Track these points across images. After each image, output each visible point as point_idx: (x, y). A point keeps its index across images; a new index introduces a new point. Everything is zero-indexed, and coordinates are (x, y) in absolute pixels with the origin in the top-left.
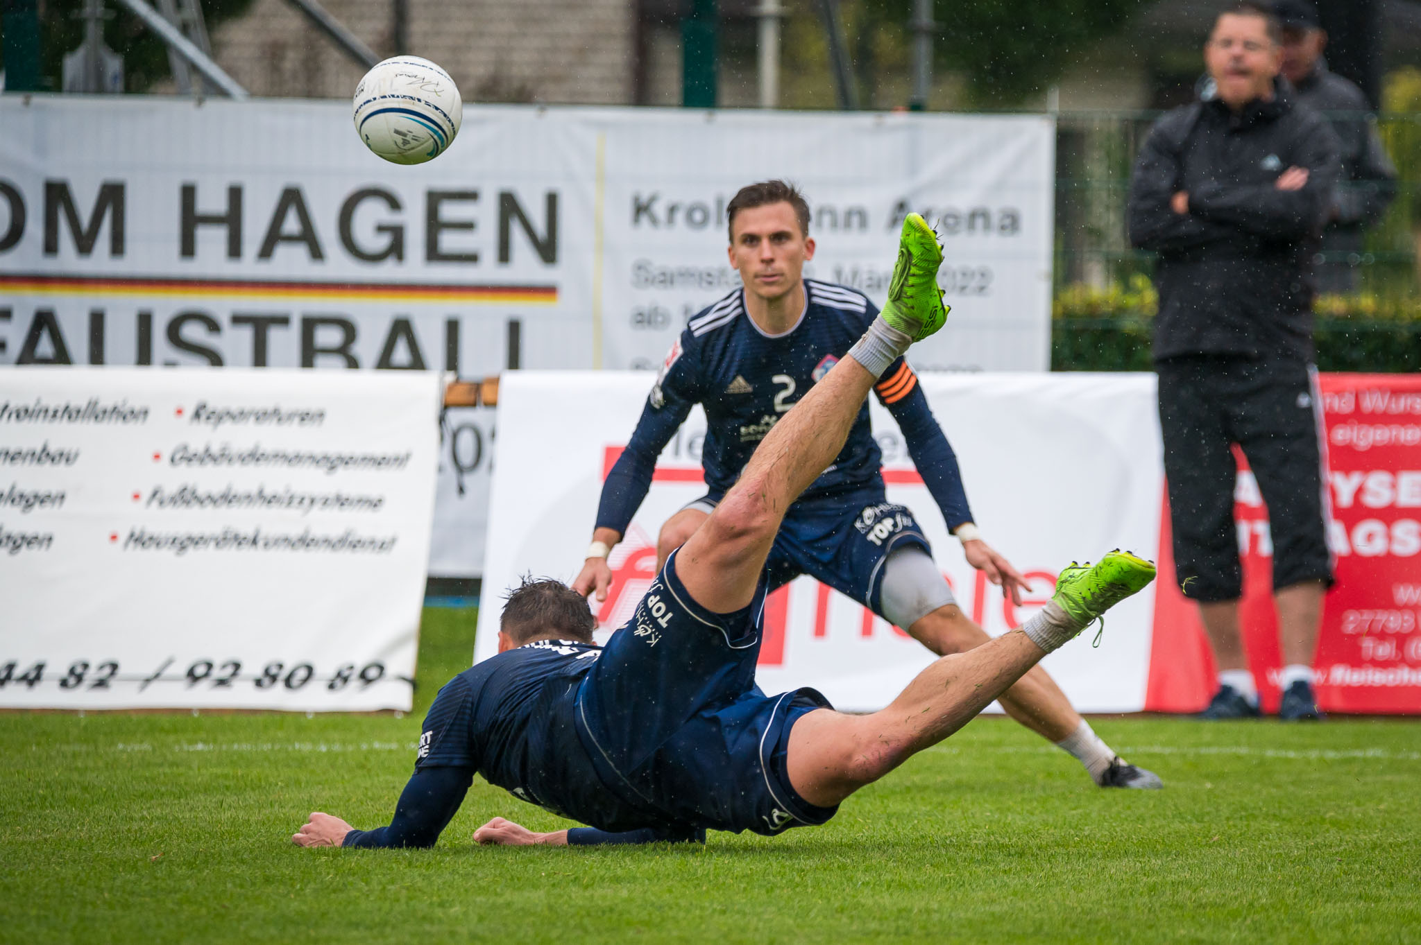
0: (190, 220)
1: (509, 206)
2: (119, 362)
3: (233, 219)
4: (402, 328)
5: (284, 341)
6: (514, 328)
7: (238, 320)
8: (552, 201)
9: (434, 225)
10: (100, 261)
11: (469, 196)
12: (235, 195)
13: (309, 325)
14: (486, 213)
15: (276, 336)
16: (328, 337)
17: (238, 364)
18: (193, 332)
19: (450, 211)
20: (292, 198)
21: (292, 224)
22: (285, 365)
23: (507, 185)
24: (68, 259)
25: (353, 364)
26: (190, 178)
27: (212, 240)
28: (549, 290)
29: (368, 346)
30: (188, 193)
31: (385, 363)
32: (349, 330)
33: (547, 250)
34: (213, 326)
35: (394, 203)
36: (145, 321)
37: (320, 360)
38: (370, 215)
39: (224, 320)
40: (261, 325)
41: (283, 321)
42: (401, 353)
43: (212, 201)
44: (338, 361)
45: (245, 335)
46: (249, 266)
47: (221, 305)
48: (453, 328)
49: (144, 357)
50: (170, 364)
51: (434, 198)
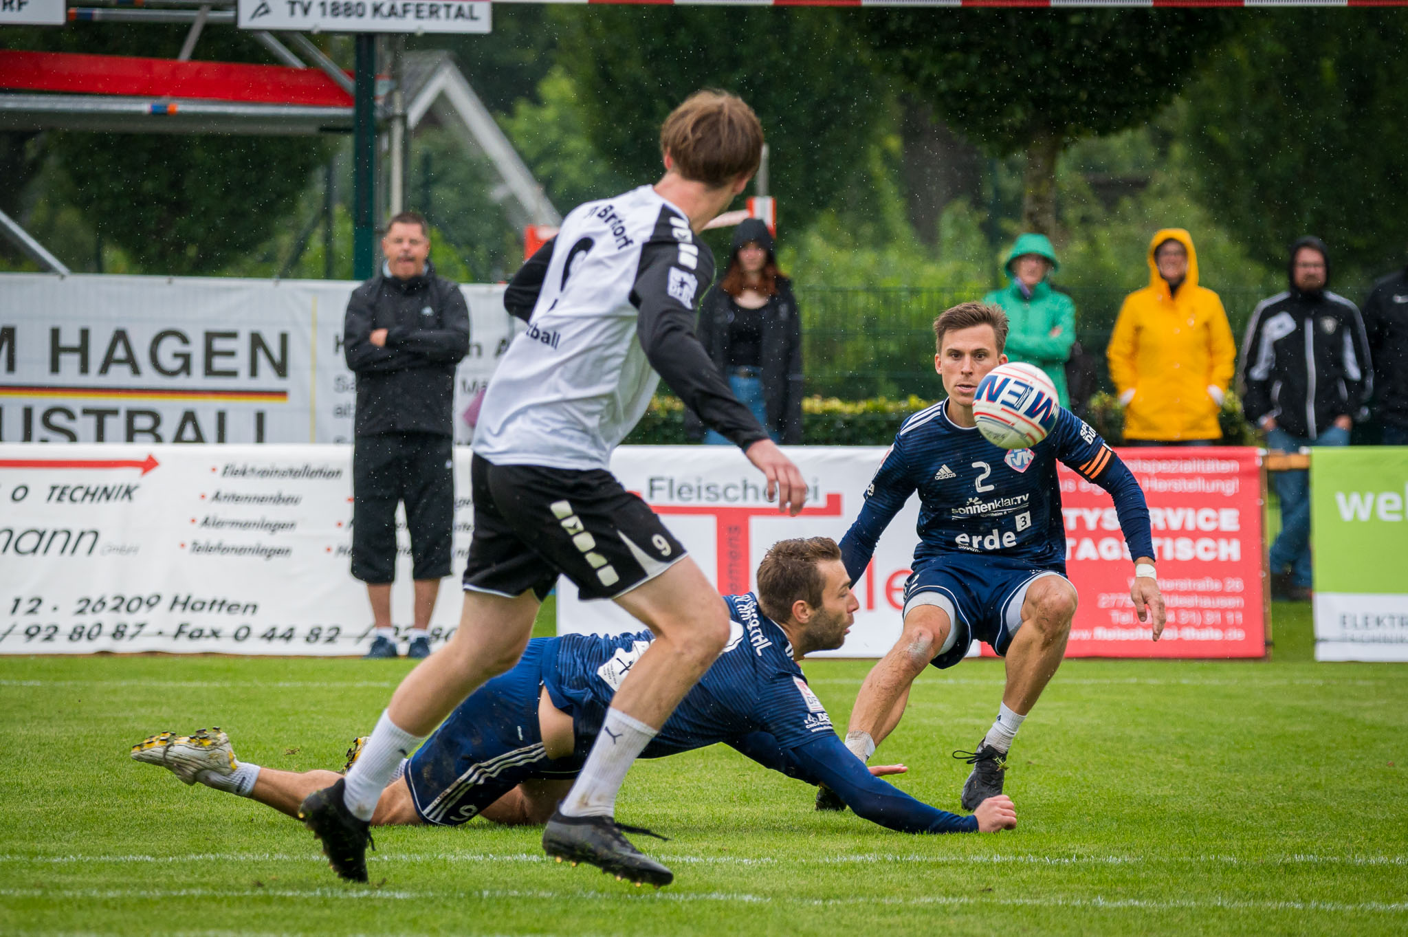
0: (57, 350)
1: (257, 341)
2: (12, 440)
3: (83, 350)
4: (189, 417)
5: (115, 425)
6: (260, 417)
7: (86, 412)
8: (284, 338)
9: (210, 353)
11: (232, 335)
12: (85, 334)
14: (242, 346)
15: (110, 421)
16: (143, 422)
17: (86, 441)
18: (58, 419)
19: (219, 345)
20: (120, 336)
21: (120, 353)
22: (116, 441)
23: (256, 328)
25: (159, 439)
26: (56, 324)
27: (70, 362)
28: (282, 394)
29: (168, 428)
30: (55, 333)
31: (178, 439)
32: (157, 419)
33: (281, 369)
34: (70, 415)
35: (185, 340)
36: (28, 413)
37: (138, 437)
38: (169, 347)
39: (77, 412)
40: (101, 415)
41: (115, 412)
42: (189, 433)
43: (70, 338)
44: (150, 437)
45: (91, 421)
46: (93, 379)
47: (76, 403)
48: (221, 417)
49: (27, 437)
50: (44, 441)
51: (210, 337)
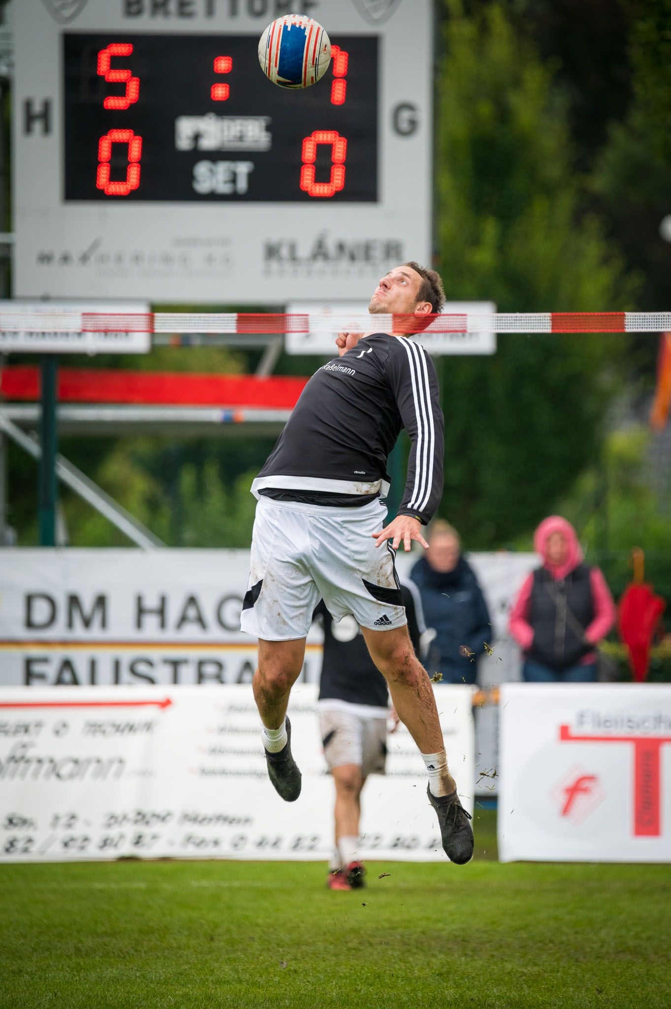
10: (96, 632)
13: (201, 664)
24: (79, 632)
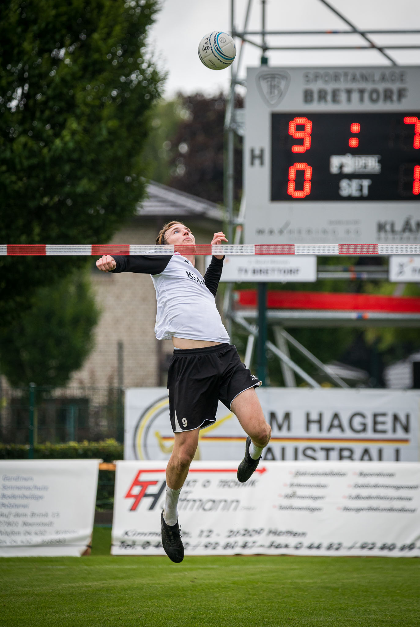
0: (309, 422)
1: (396, 418)
3: (320, 422)
4: (366, 451)
5: (334, 454)
6: (397, 452)
8: (408, 417)
9: (375, 423)
10: (284, 433)
11: (384, 415)
13: (341, 450)
14: (389, 420)
18: (309, 452)
19: (380, 419)
20: (336, 416)
21: (335, 422)
22: (334, 460)
23: (395, 412)
24: (276, 432)
25: (353, 460)
26: (308, 411)
27: (314, 427)
29: (357, 456)
31: (362, 459)
32: (352, 452)
33: (406, 429)
34: (314, 451)
35: (364, 417)
38: (357, 421)
39: (317, 449)
40: (328, 450)
42: (366, 457)
45: (323, 452)
46: (324, 434)
48: (380, 451)
49: (296, 458)
50: (302, 460)
51: (375, 416)
